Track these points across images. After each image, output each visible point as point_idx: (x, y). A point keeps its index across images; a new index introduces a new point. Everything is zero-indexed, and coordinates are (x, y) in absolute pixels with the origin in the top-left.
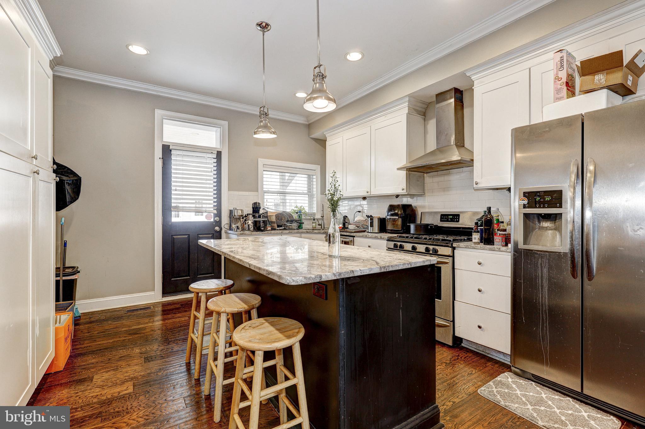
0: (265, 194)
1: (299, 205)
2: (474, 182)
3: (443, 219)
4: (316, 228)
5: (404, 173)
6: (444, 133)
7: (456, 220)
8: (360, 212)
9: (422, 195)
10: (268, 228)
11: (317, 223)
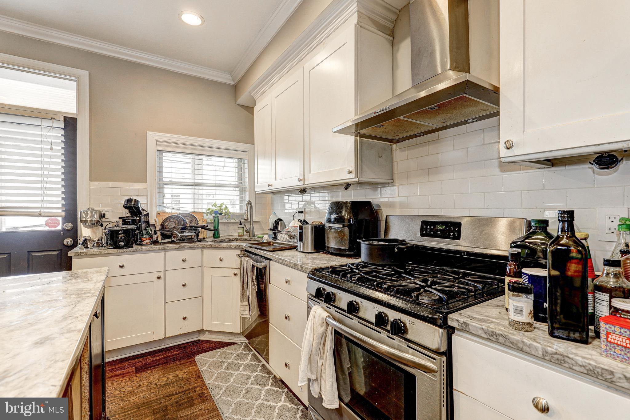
0: (165, 186)
1: (219, 203)
2: (502, 141)
3: (426, 232)
4: (243, 236)
5: (350, 141)
6: (428, 51)
7: (454, 235)
8: (301, 212)
9: (390, 183)
10: (144, 240)
11: (245, 229)
